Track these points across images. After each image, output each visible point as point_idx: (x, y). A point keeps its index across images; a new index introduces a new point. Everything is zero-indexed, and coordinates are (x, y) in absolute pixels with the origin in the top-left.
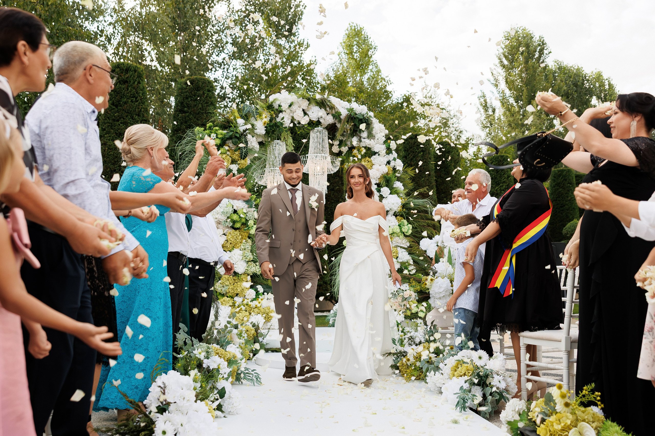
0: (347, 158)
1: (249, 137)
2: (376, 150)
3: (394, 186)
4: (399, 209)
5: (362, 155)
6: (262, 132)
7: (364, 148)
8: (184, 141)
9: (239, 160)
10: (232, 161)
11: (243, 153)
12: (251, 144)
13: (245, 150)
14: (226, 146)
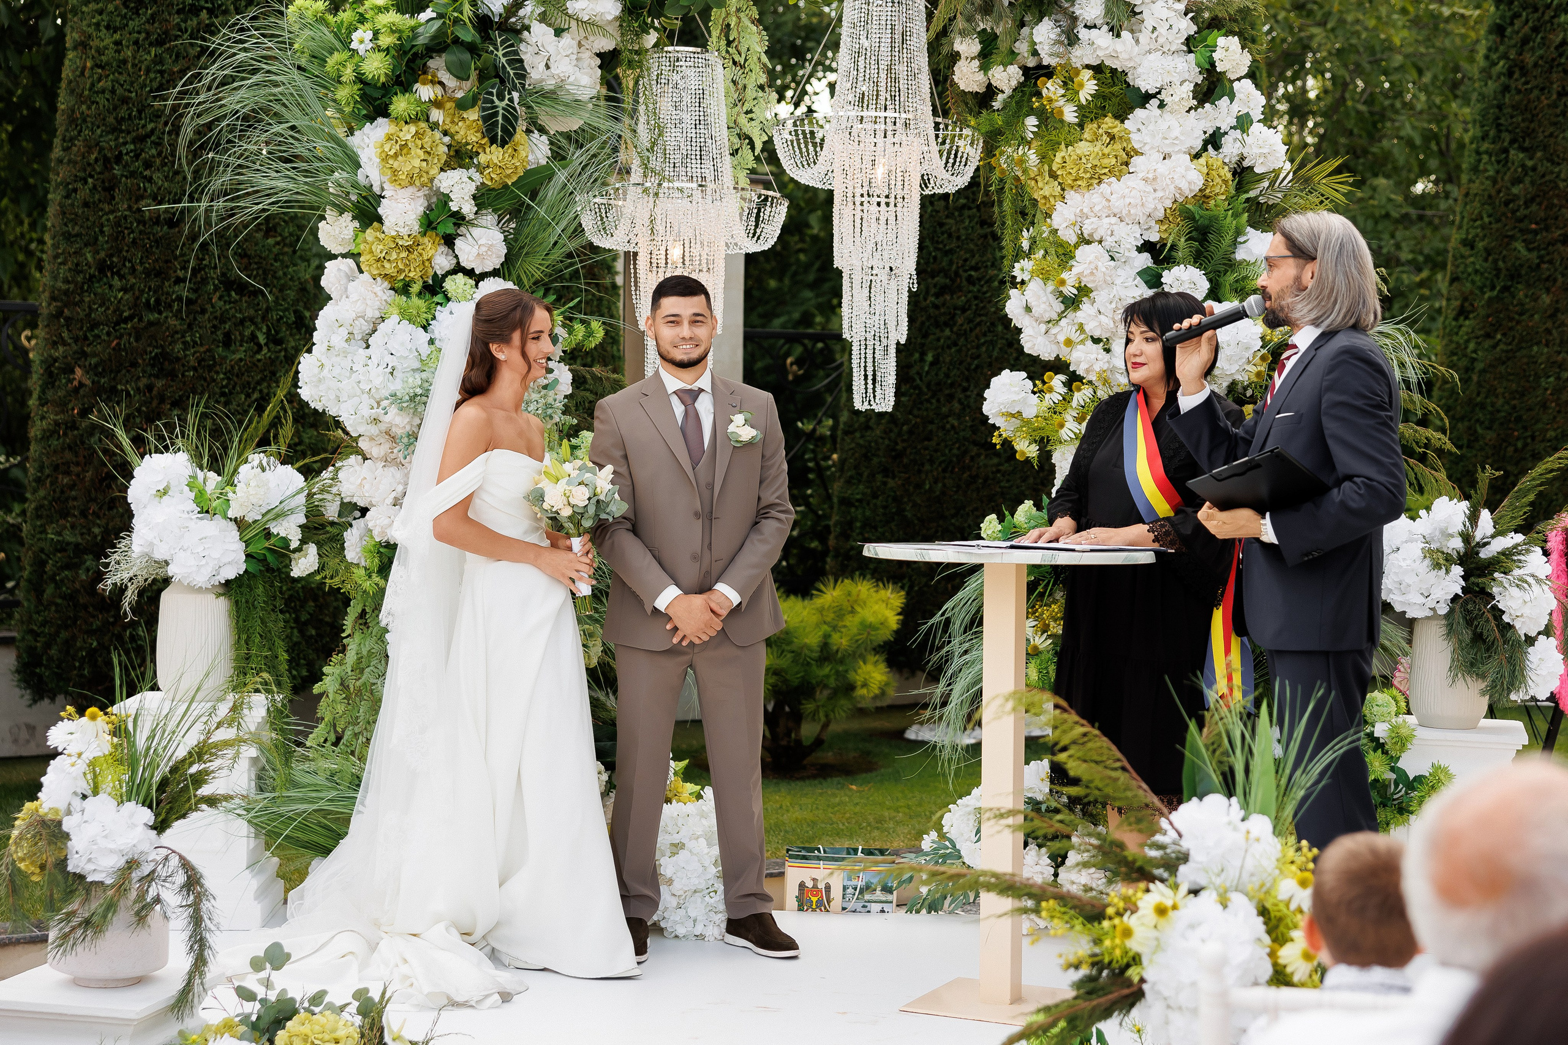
0: (1008, 123)
1: (539, 34)
2: (1146, 84)
3: (1240, 255)
4: (1254, 369)
5: (1080, 107)
6: (599, 9)
7: (1087, 74)
8: (214, 71)
9: (482, 146)
10: (457, 151)
11: (500, 118)
12: (548, 67)
13: (506, 101)
14: (424, 84)
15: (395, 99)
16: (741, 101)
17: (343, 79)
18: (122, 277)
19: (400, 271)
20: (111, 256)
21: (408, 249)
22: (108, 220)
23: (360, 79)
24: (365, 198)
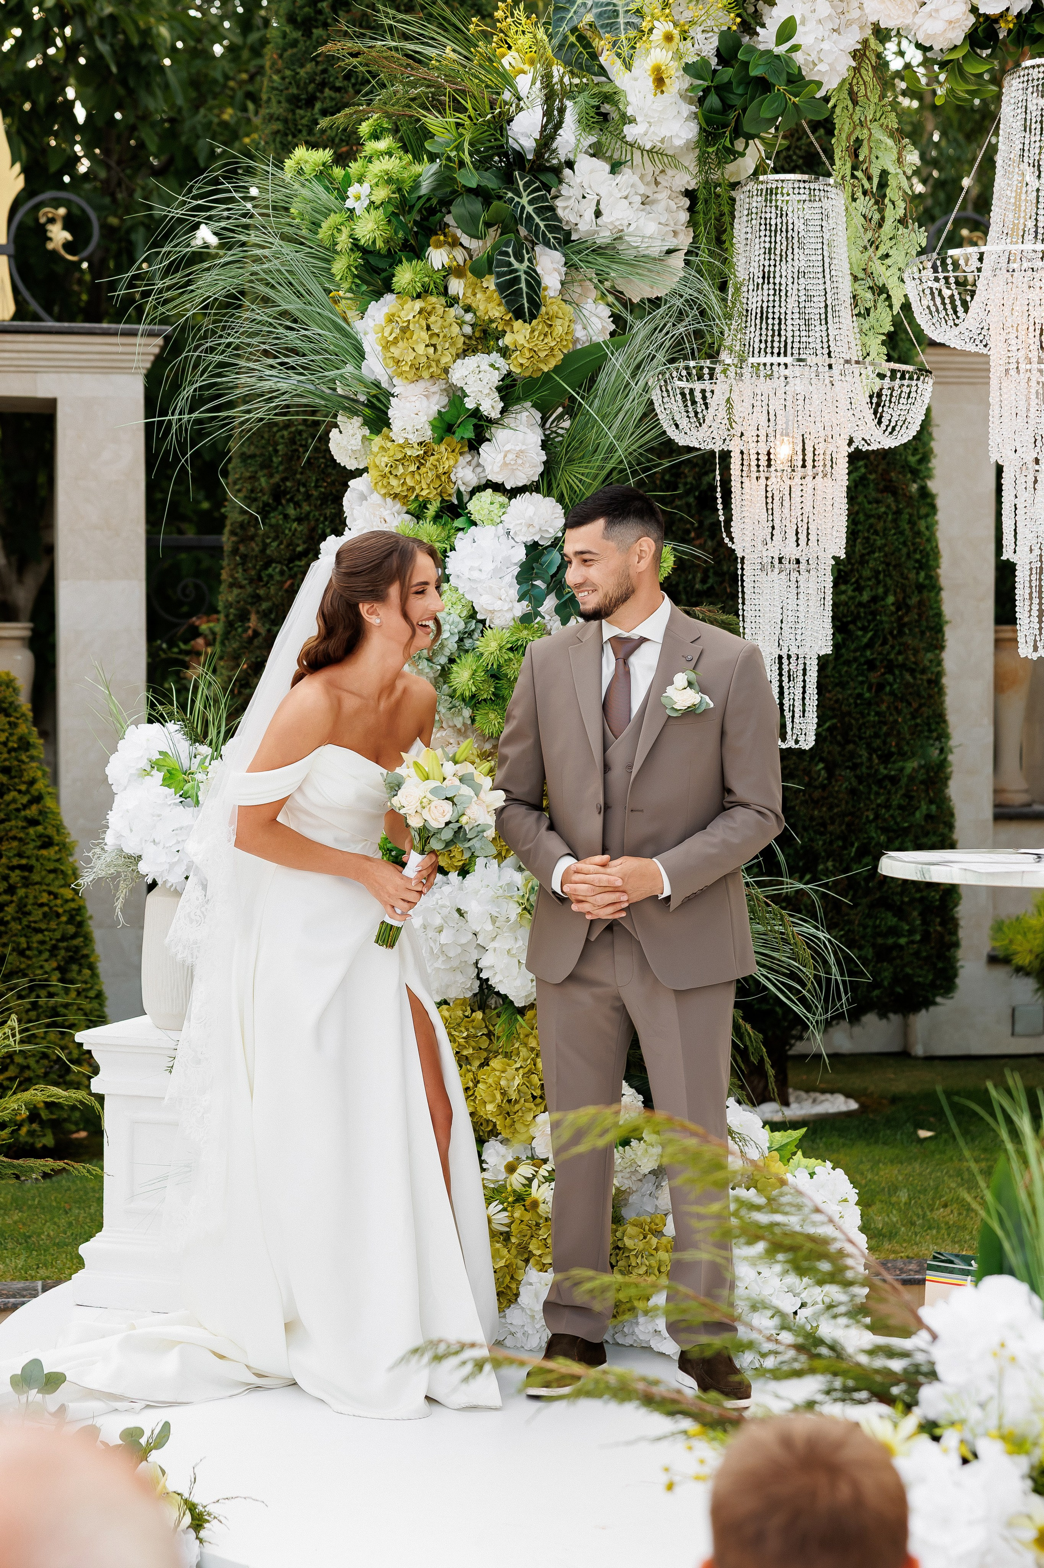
1: (588, 171)
9: (508, 323)
10: (485, 332)
11: (523, 285)
12: (598, 214)
13: (526, 263)
14: (439, 245)
15: (399, 269)
16: (873, 243)
17: (338, 248)
18: (297, 505)
19: (412, 489)
20: (284, 480)
21: (420, 461)
22: (282, 437)
23: (356, 246)
24: (374, 396)
